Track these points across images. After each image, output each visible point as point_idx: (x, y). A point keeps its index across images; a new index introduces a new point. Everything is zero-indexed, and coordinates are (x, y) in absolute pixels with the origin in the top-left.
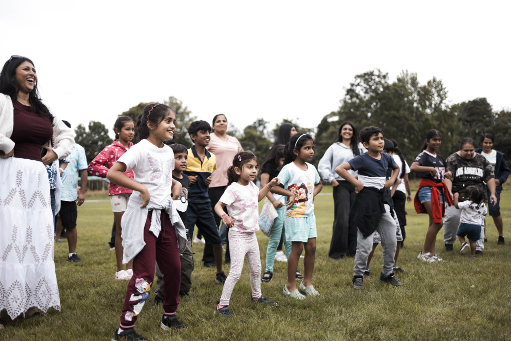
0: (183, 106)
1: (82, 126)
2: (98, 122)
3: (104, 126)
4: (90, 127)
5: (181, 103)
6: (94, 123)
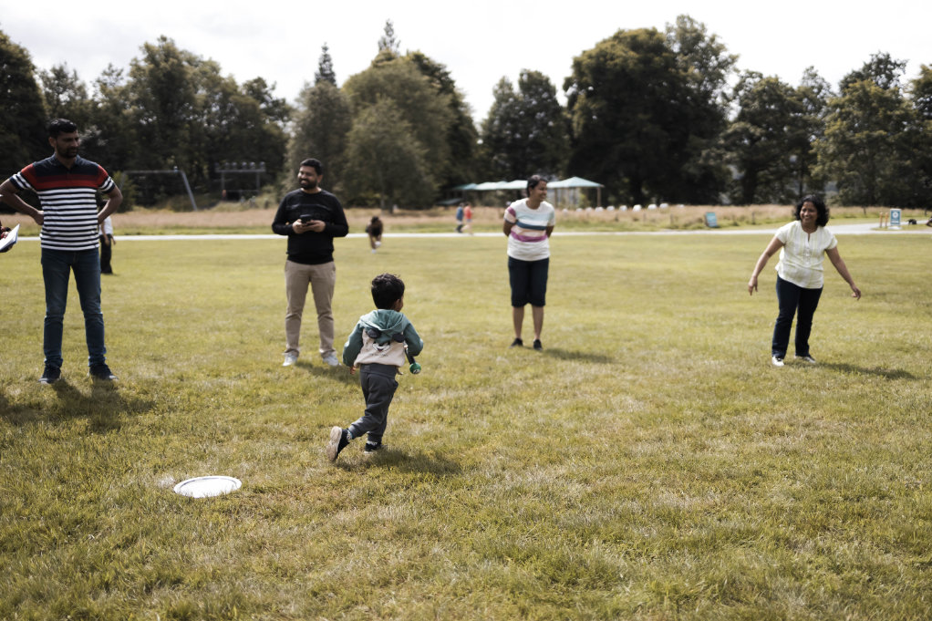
0: (708, 35)
1: (506, 81)
2: (536, 72)
3: (547, 80)
4: (522, 84)
5: (703, 26)
6: (530, 75)
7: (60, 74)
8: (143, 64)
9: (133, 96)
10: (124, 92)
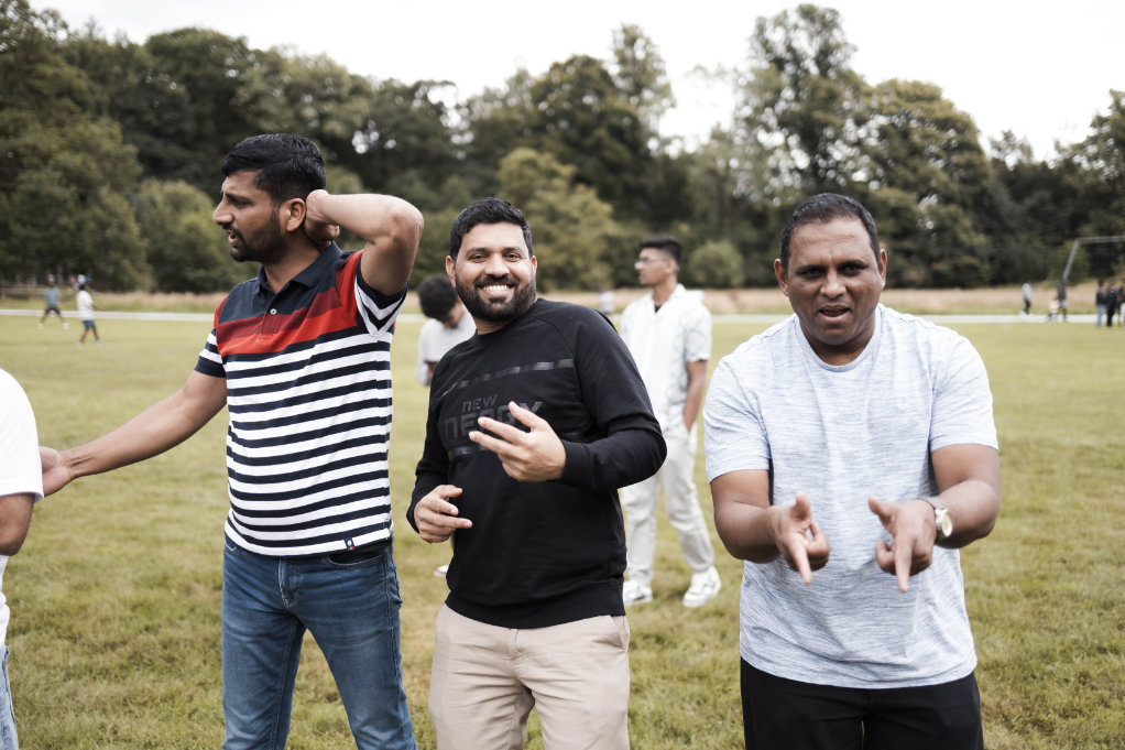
7: (1008, 136)
8: (1106, 113)
9: (1092, 149)
10: (1080, 148)
